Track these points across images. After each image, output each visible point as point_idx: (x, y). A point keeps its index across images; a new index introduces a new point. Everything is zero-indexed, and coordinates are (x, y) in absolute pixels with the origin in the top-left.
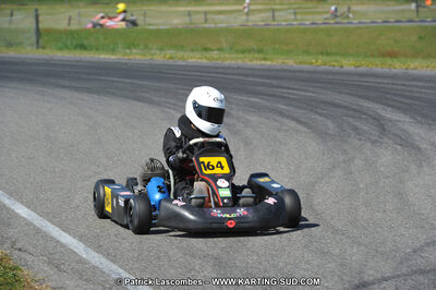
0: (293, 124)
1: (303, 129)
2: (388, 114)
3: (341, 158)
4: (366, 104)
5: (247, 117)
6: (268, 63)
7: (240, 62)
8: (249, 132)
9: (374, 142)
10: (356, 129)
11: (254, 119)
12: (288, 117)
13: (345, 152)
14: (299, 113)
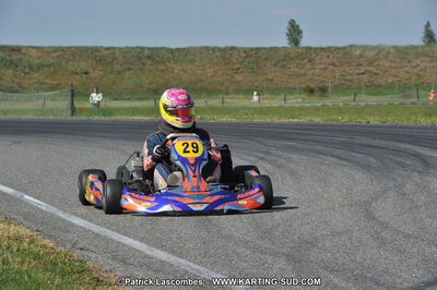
0: (335, 160)
1: (345, 163)
2: (427, 152)
3: (392, 184)
4: (402, 146)
5: (288, 155)
6: (296, 120)
7: (269, 120)
8: (292, 166)
9: (419, 173)
10: (398, 163)
11: (295, 156)
12: (328, 155)
13: (394, 179)
14: (338, 152)
